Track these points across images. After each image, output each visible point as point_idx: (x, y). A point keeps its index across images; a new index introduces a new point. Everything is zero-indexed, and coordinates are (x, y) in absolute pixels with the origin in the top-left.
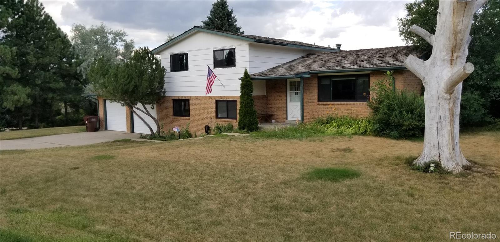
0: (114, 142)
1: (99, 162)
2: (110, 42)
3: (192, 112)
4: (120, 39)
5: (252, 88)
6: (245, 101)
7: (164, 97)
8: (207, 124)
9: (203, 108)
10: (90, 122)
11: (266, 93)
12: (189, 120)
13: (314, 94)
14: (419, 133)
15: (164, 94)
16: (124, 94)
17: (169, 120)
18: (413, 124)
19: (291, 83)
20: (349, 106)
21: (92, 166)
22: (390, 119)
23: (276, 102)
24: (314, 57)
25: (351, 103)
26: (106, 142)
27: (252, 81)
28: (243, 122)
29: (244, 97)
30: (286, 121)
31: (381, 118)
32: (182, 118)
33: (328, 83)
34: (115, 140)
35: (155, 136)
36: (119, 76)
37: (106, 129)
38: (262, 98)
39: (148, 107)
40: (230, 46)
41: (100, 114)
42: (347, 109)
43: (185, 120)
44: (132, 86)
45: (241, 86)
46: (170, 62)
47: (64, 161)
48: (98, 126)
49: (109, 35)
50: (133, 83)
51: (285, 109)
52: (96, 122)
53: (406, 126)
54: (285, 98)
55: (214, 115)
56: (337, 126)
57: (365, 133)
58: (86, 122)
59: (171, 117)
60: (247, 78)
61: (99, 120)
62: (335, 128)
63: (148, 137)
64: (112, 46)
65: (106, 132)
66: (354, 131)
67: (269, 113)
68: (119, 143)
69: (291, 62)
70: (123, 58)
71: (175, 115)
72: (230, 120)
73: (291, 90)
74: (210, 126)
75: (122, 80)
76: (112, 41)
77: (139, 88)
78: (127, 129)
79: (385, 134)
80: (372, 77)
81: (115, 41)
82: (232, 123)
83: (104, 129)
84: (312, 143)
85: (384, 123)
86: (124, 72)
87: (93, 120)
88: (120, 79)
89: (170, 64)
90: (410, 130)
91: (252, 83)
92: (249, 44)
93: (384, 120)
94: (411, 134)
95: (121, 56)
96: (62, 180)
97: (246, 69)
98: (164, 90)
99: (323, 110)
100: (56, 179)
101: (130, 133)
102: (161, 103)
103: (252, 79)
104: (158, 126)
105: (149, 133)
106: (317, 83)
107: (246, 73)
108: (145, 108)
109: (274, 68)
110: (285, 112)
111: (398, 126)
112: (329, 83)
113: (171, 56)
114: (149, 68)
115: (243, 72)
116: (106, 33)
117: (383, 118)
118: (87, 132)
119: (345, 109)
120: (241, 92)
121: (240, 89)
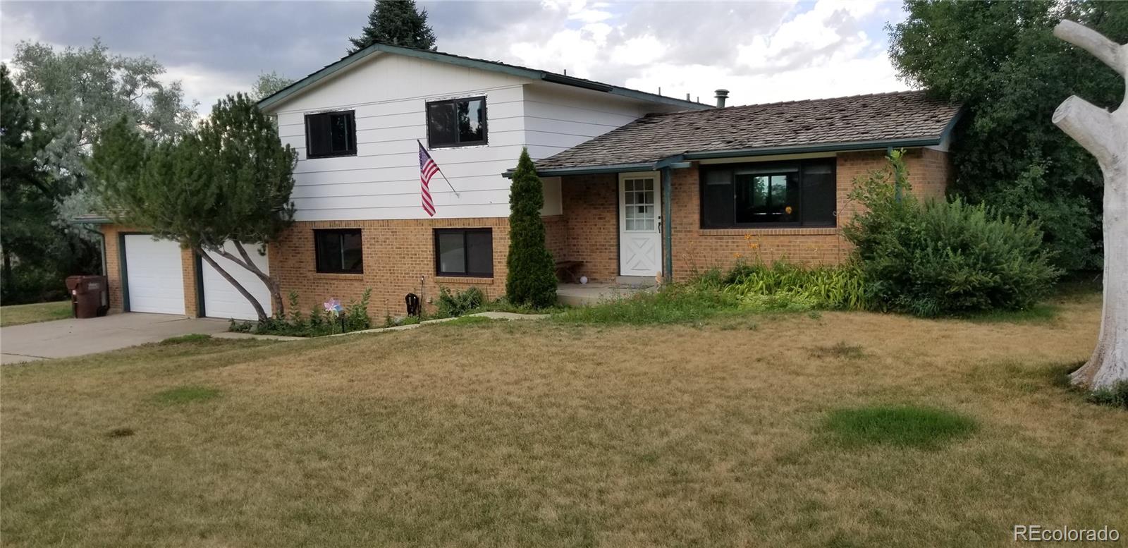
0: (167, 342)
1: (183, 411)
2: (117, 87)
3: (367, 260)
4: (144, 79)
5: (541, 197)
6: (525, 229)
7: (291, 224)
8: (412, 291)
9: (399, 251)
10: (85, 292)
11: (563, 208)
12: (362, 280)
13: (691, 211)
14: (986, 301)
15: (291, 216)
16: (190, 216)
17: (305, 282)
18: (972, 278)
19: (629, 184)
20: (782, 238)
21: (170, 424)
22: (909, 269)
23: (591, 232)
24: (669, 120)
25: (788, 230)
26: (145, 346)
27: (541, 179)
28: (521, 283)
29: (523, 221)
30: (619, 280)
31: (888, 266)
32: (342, 275)
33: (724, 183)
34: (167, 338)
35: (270, 324)
36: (177, 169)
37: (127, 309)
38: (556, 222)
39: (252, 249)
40: (473, 92)
41: (109, 270)
42: (778, 246)
43: (349, 282)
44: (211, 197)
45: (513, 192)
46: (304, 133)
47: (75, 410)
48: (104, 303)
49: (116, 71)
50: (213, 188)
51: (614, 249)
52: (100, 292)
53: (957, 285)
54: (614, 222)
55: (431, 266)
56: (767, 288)
57: (844, 305)
58: (74, 293)
59: (309, 274)
60: (528, 172)
61: (106, 287)
62: (762, 294)
63: (254, 328)
64: (122, 97)
65: (127, 316)
66: (814, 301)
67: (572, 259)
68: (182, 348)
69: (616, 133)
70: (151, 130)
71: (319, 270)
72: (475, 280)
73: (629, 200)
74: (419, 295)
75: (186, 180)
76: (123, 86)
77: (230, 201)
78: (187, 307)
79: (897, 305)
80: (842, 165)
81: (132, 85)
82: (480, 287)
83: (120, 310)
84: (729, 333)
85: (896, 278)
86: (188, 159)
87: (93, 286)
88: (180, 179)
89: (304, 138)
90: (967, 293)
91: (540, 185)
92: (524, 86)
93: (896, 272)
94: (968, 304)
95: (147, 124)
96: (99, 474)
97: (525, 150)
98: (290, 207)
99: (716, 250)
100: (76, 473)
101: (193, 316)
102: (281, 238)
103: (540, 175)
104: (278, 300)
105: (254, 316)
106: (698, 182)
107: (525, 159)
108: (243, 253)
109: (579, 148)
110: (614, 255)
111: (934, 286)
112: (729, 183)
113: (307, 117)
114: (252, 149)
115: (518, 155)
116: (109, 66)
117: (892, 266)
118: (77, 317)
119: (773, 246)
120: (512, 208)
121: (509, 199)
